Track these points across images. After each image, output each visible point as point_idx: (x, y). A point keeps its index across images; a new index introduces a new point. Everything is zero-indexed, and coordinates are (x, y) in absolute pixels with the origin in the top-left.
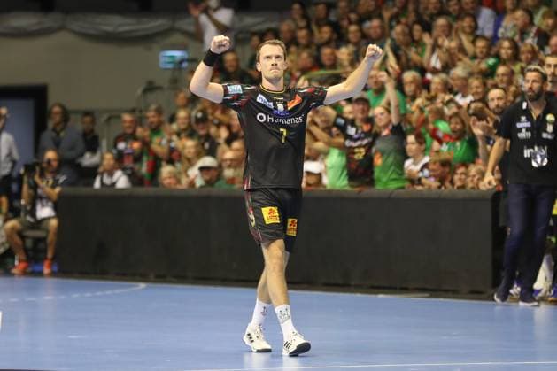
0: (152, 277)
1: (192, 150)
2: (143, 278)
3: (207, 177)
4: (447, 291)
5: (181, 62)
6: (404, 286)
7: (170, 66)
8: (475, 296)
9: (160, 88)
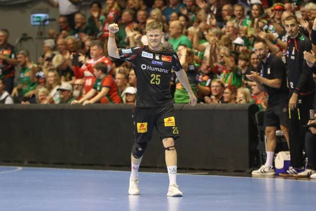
0: (26, 163)
1: (52, 79)
2: (20, 163)
3: (62, 96)
4: (219, 170)
5: (45, 21)
6: (192, 167)
7: (38, 23)
8: (238, 173)
9: (31, 38)
